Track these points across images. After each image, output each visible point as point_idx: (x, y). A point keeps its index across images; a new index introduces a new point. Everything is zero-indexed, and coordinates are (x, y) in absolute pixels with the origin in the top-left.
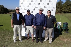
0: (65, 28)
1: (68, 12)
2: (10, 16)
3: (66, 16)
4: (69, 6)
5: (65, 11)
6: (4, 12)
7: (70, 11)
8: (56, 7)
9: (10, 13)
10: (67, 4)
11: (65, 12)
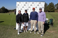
1: (52, 12)
2: (10, 14)
3: (50, 14)
4: (52, 7)
5: (49, 10)
6: (5, 12)
7: (52, 11)
9: (9, 12)
10: (50, 6)
11: (49, 12)
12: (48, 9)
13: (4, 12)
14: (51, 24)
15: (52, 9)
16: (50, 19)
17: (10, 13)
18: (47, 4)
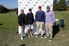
8: (53, 5)
13: (3, 13)
14: (61, 26)
15: (63, 7)
16: (60, 20)
17: (10, 14)
18: (57, 1)
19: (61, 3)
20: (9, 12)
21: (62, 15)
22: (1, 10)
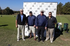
0: (65, 29)
1: (68, 14)
3: (66, 17)
5: (66, 12)
6: (10, 13)
8: (56, 9)
11: (65, 14)
12: (63, 10)
15: (69, 10)
18: (63, 5)
19: (67, 6)
20: (15, 14)
21: (67, 19)
22: (7, 12)
